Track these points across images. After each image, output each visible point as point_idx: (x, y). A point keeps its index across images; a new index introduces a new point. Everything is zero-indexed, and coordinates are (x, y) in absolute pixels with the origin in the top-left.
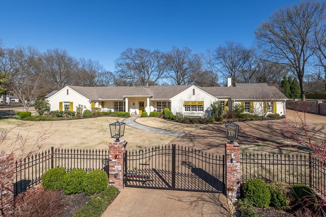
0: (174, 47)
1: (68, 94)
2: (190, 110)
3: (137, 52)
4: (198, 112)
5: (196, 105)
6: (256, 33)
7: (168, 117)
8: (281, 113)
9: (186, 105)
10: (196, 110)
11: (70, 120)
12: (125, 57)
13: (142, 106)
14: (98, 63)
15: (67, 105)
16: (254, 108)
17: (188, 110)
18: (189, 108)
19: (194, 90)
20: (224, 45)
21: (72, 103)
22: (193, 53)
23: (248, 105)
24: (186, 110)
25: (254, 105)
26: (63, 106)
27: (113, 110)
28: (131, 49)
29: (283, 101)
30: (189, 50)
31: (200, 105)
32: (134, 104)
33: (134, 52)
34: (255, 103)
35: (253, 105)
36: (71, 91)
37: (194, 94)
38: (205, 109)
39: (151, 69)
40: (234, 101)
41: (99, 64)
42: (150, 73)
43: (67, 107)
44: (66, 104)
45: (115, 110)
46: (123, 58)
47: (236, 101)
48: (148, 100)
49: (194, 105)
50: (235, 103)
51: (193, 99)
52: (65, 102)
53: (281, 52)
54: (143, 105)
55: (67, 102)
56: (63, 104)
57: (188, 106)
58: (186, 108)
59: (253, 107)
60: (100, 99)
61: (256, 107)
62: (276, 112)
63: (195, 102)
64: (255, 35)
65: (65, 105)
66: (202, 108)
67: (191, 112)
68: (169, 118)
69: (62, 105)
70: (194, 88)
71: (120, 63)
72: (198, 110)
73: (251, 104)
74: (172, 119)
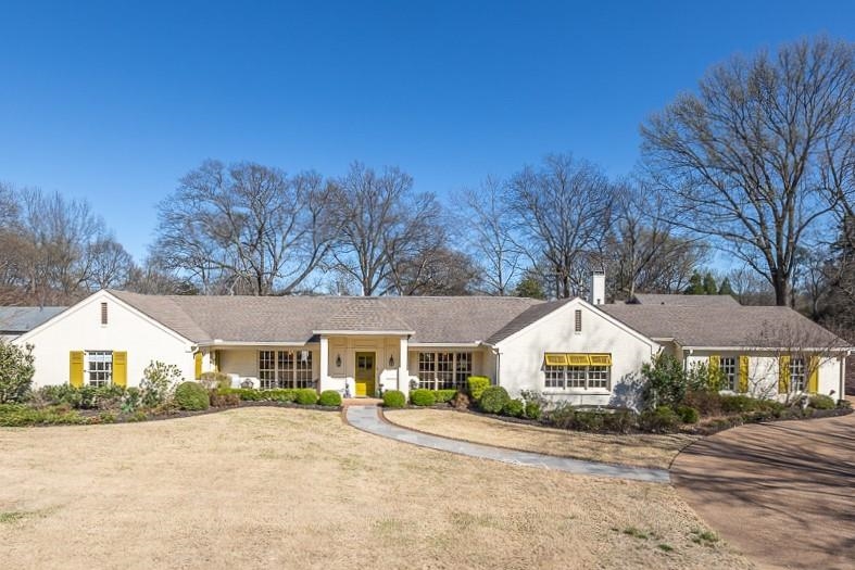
0: (356, 167)
1: (105, 321)
2: (561, 384)
3: (234, 174)
4: (591, 390)
5: (583, 368)
6: (644, 132)
7: (499, 408)
8: (832, 392)
9: (548, 367)
10: (582, 384)
11: (140, 420)
12: (195, 192)
13: (366, 366)
14: (86, 209)
15: (100, 366)
16: (750, 376)
17: (554, 385)
18: (561, 375)
19: (578, 313)
20: (539, 167)
21: (122, 356)
22: (417, 190)
23: (730, 366)
24: (547, 384)
25: (751, 368)
26: (86, 366)
27: (256, 383)
28: (218, 165)
29: (840, 356)
30: (404, 179)
31: (598, 368)
32: (339, 359)
33: (227, 175)
34: (752, 360)
35: (747, 368)
36: (117, 308)
37: (578, 328)
38: (615, 380)
39: (284, 238)
40: (686, 353)
41: (90, 214)
42: (278, 250)
43: (99, 371)
44: (98, 359)
45: (262, 383)
46: (188, 196)
47: (696, 353)
48: (404, 345)
49: (576, 368)
50: (690, 359)
51: (577, 344)
52: (92, 353)
53: (723, 197)
54: (370, 366)
55: (100, 353)
56: (87, 359)
57: (557, 370)
58: (548, 376)
59: (747, 374)
60: (218, 342)
61: (757, 374)
62: (817, 389)
63: (581, 356)
64: (642, 139)
65: (92, 366)
66: (604, 376)
67: (567, 390)
68: (502, 413)
69: (81, 364)
70: (580, 307)
71: (177, 211)
72: (591, 385)
73: (742, 364)
74: (519, 416)
